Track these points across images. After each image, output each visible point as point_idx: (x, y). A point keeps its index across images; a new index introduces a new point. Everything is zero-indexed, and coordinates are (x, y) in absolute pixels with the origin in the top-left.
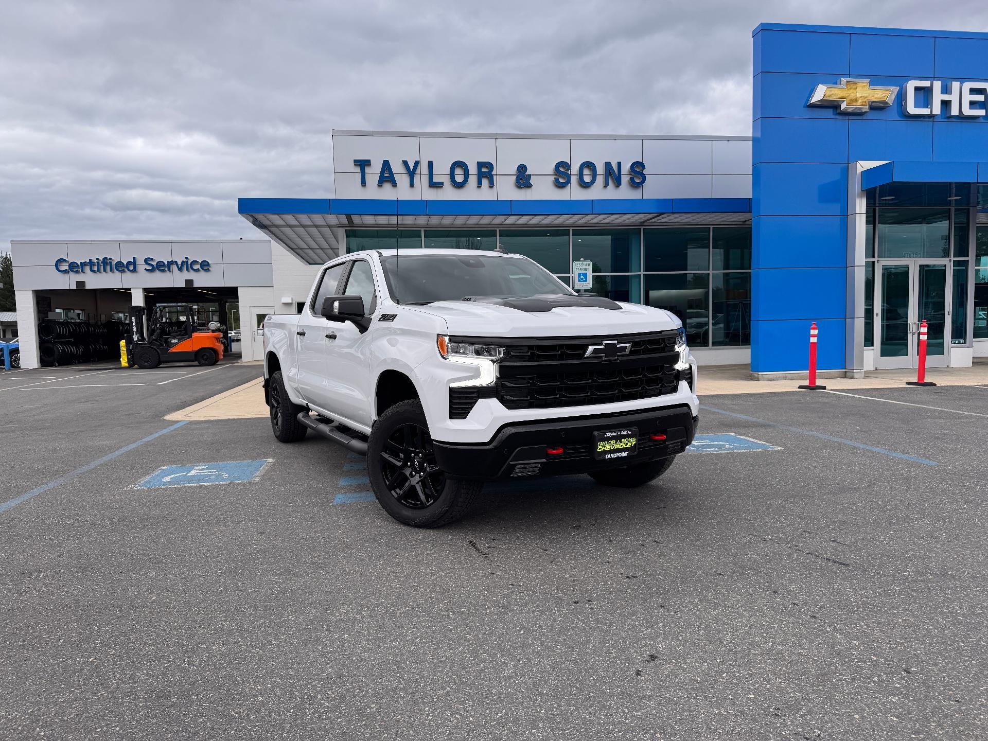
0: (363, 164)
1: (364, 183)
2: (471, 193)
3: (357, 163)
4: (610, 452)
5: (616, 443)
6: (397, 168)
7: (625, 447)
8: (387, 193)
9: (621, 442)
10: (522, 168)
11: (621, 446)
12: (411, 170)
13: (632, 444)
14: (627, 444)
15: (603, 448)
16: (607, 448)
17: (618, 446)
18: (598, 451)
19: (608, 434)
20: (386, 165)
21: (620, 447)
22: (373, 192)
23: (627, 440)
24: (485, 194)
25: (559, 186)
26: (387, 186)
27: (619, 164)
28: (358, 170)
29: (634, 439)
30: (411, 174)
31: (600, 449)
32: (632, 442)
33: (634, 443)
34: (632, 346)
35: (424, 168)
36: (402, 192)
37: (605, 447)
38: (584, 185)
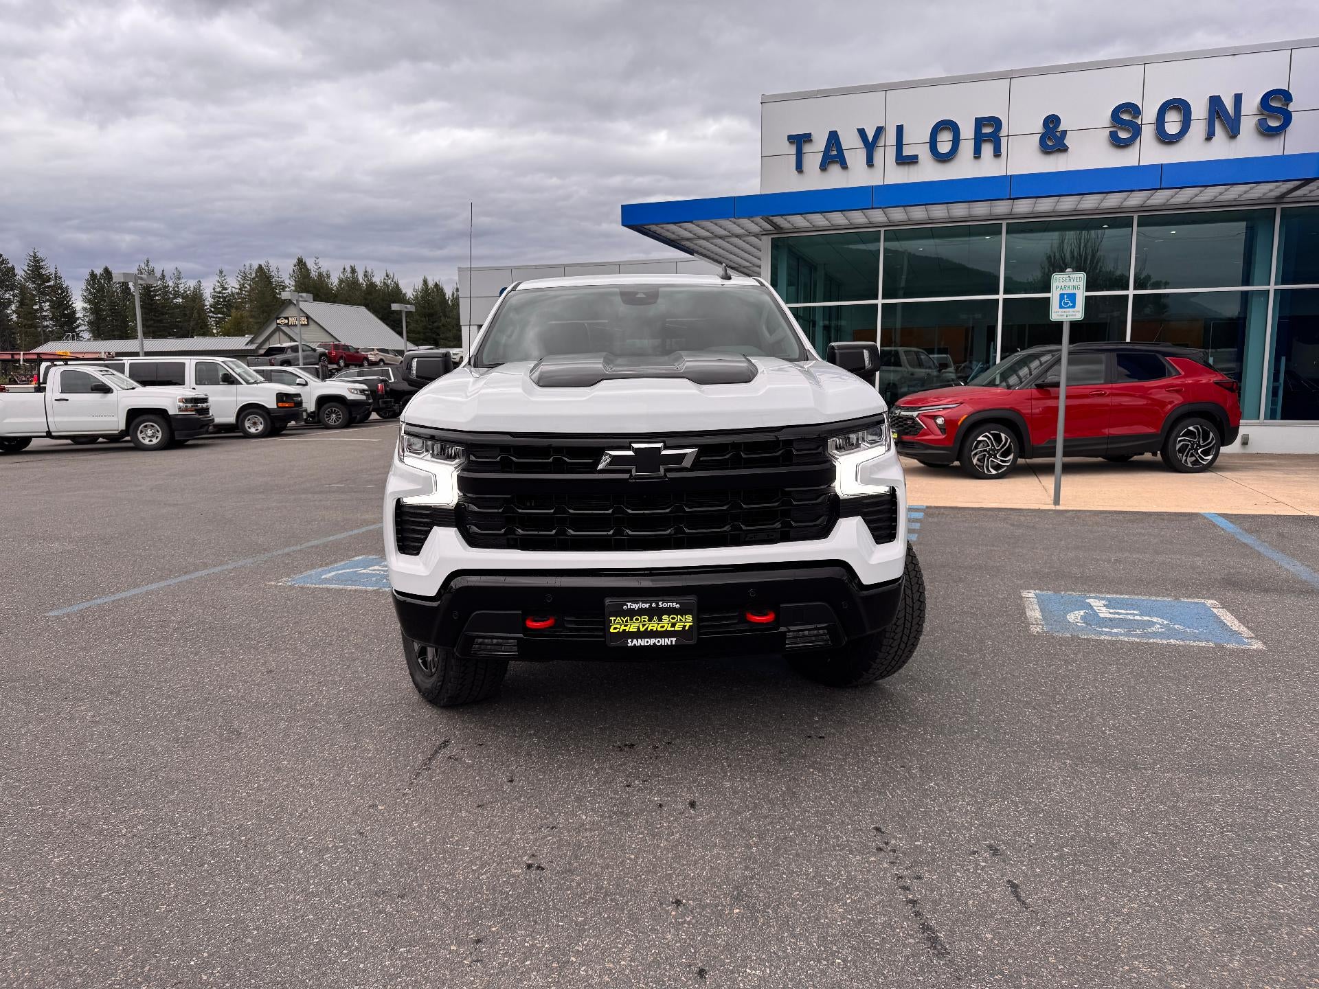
0: (800, 141)
1: (799, 168)
2: (965, 168)
3: (792, 139)
4: (639, 634)
5: (650, 620)
6: (850, 141)
7: (669, 629)
8: (835, 179)
9: (660, 620)
10: (1052, 122)
11: (662, 627)
12: (870, 141)
13: (685, 626)
14: (674, 625)
15: (623, 628)
16: (632, 628)
17: (654, 626)
18: (612, 630)
19: (629, 604)
20: (834, 138)
21: (659, 629)
22: (815, 180)
23: (673, 618)
24: (988, 167)
25: (1118, 143)
26: (835, 169)
27: (1238, 98)
28: (793, 150)
29: (689, 617)
30: (870, 146)
31: (615, 628)
32: (687, 622)
33: (688, 625)
34: (698, 455)
35: (891, 137)
36: (857, 175)
37: (626, 626)
38: (1166, 139)
